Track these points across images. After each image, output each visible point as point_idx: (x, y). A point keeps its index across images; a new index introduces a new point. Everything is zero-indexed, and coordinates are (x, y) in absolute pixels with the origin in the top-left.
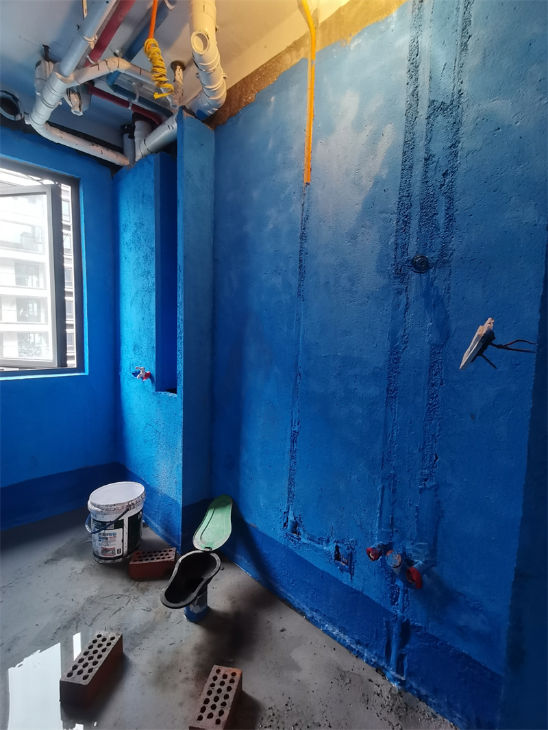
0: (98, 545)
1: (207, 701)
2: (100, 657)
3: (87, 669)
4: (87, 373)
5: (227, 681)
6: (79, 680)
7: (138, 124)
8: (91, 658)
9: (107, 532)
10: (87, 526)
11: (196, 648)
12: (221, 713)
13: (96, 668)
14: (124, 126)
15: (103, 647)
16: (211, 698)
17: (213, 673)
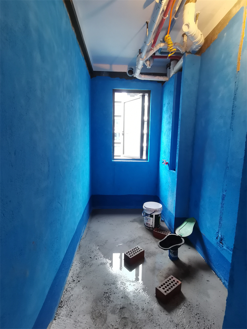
0: (145, 221)
1: (164, 284)
2: (136, 253)
3: (132, 254)
4: (148, 161)
5: (174, 283)
6: (129, 256)
7: (172, 63)
8: (133, 252)
9: (148, 217)
10: (142, 214)
11: (169, 268)
12: (168, 290)
13: (134, 255)
14: (167, 65)
15: (137, 251)
16: (166, 284)
17: (170, 277)
